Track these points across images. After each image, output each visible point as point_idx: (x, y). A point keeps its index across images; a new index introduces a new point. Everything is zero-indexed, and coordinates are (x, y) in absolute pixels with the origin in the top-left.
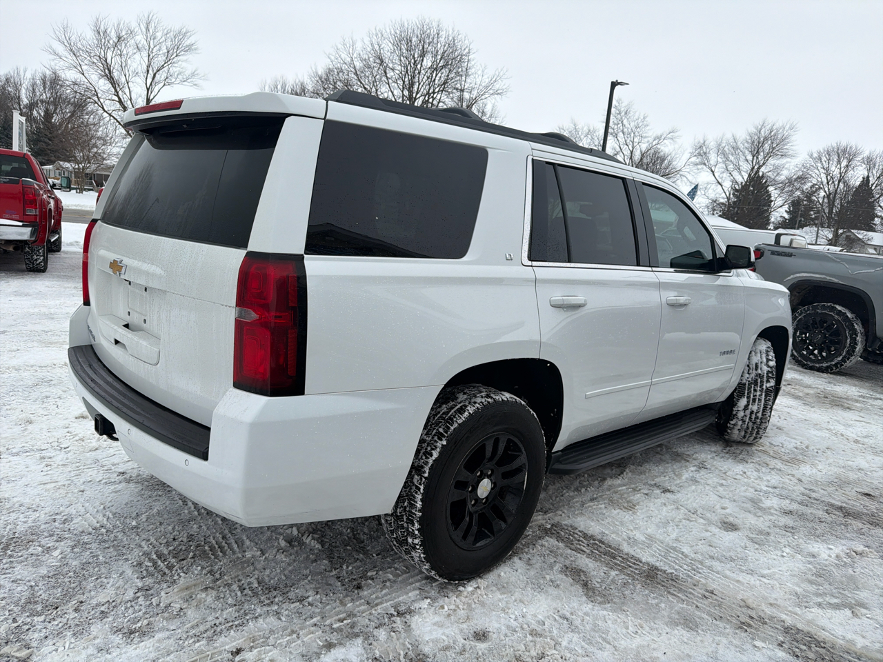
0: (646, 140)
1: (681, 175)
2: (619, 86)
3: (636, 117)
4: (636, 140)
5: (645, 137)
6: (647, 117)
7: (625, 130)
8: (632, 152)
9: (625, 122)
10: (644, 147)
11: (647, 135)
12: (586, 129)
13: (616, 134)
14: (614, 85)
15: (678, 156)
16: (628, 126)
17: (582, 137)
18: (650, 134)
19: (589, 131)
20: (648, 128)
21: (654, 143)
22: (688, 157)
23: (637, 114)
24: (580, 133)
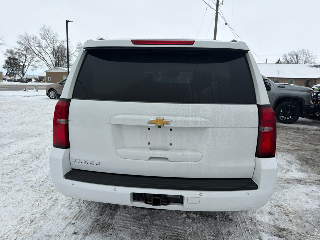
0: (58, 42)
1: (74, 55)
2: (70, 22)
3: (53, 33)
4: (55, 42)
5: (58, 41)
6: (57, 33)
7: (50, 38)
8: (54, 46)
9: (49, 34)
10: (58, 45)
11: (58, 40)
12: (32, 36)
13: (46, 39)
14: (67, 22)
15: (72, 48)
16: (50, 36)
17: (31, 39)
18: (59, 40)
19: (34, 37)
20: (58, 37)
21: (62, 43)
22: (76, 49)
23: (53, 32)
24: (30, 38)
